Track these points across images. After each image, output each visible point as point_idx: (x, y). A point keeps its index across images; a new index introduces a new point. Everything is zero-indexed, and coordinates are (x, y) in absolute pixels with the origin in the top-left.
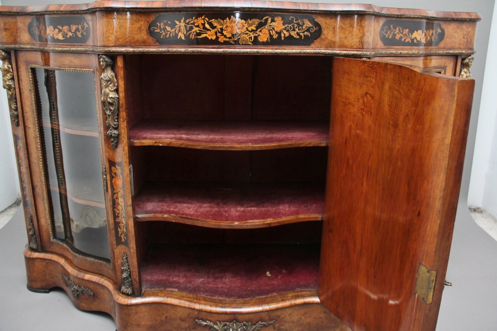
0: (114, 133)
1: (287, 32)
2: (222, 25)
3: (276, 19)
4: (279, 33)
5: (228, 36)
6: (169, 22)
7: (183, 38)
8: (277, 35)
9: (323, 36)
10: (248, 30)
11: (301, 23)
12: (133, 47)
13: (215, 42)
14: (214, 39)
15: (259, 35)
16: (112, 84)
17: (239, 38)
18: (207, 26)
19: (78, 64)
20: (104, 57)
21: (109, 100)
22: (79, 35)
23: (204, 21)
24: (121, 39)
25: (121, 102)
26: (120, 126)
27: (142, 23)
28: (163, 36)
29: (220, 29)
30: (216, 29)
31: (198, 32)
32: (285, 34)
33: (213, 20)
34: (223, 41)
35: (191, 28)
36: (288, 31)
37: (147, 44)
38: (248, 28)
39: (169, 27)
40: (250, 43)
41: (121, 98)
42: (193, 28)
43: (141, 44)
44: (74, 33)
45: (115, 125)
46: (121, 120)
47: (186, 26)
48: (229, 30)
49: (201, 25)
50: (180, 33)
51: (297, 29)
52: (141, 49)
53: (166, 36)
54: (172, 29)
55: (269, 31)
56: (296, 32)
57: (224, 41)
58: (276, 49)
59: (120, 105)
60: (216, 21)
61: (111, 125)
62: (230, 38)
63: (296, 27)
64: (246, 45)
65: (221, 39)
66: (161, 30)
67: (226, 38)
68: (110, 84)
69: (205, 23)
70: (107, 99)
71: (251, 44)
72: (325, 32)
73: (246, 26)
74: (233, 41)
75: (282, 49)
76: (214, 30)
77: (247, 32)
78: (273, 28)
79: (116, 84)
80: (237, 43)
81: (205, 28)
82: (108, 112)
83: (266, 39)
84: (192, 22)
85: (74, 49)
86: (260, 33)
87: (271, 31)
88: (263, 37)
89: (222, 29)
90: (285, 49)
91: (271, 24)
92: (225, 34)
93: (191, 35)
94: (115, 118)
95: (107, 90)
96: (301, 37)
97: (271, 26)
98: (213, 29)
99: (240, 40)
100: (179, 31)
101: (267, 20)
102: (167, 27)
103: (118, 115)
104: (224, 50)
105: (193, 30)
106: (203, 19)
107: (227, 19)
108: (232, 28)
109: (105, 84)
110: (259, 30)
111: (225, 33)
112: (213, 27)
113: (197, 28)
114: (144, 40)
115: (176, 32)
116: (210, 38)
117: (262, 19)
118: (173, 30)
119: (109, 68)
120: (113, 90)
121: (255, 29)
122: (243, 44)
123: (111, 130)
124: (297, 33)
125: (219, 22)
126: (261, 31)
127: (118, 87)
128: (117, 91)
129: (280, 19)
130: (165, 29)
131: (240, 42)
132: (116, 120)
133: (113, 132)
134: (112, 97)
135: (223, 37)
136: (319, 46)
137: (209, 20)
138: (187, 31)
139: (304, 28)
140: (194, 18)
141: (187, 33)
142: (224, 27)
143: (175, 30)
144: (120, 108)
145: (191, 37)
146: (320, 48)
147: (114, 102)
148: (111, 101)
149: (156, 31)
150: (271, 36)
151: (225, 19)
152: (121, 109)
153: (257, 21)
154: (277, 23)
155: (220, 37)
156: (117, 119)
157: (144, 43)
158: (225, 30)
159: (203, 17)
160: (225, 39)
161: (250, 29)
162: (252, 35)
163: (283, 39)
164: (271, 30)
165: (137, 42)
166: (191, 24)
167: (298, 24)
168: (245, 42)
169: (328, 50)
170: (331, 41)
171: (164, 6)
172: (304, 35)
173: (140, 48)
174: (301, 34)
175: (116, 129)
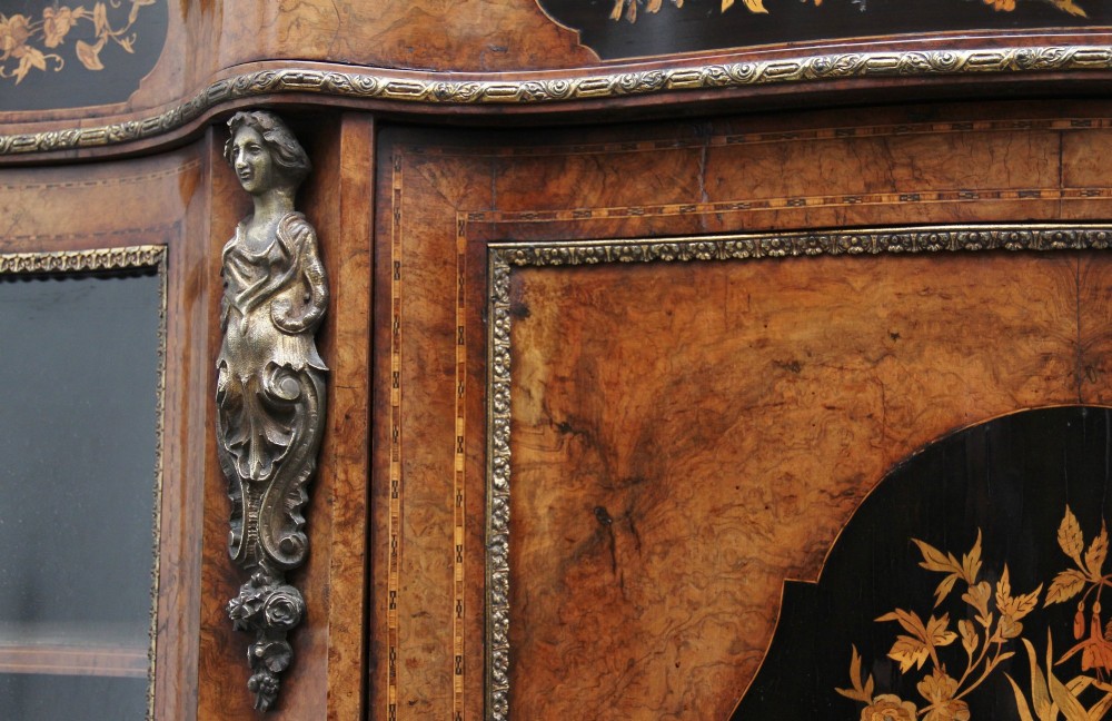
0: (281, 605)
12: (437, 72)
16: (297, 288)
19: (66, 227)
20: (264, 119)
21: (267, 381)
22: (91, 58)
24: (372, 20)
25: (341, 399)
26: (318, 559)
41: (340, 378)
44: (59, 49)
45: (287, 549)
46: (336, 512)
52: (486, 86)
59: (337, 416)
61: (260, 551)
68: (281, 288)
70: (255, 377)
79: (320, 290)
82: (254, 463)
85: (52, 137)
94: (293, 503)
95: (261, 325)
103: (312, 486)
109: (248, 286)
114: (507, 36)
119: (280, 197)
120: (298, 322)
123: (257, 585)
127: (328, 305)
128: (319, 332)
132: (299, 520)
133: (272, 599)
134: (288, 367)
144: (333, 440)
147: (301, 399)
148: (279, 393)
152: (336, 446)
156: (305, 510)
175: (291, 576)
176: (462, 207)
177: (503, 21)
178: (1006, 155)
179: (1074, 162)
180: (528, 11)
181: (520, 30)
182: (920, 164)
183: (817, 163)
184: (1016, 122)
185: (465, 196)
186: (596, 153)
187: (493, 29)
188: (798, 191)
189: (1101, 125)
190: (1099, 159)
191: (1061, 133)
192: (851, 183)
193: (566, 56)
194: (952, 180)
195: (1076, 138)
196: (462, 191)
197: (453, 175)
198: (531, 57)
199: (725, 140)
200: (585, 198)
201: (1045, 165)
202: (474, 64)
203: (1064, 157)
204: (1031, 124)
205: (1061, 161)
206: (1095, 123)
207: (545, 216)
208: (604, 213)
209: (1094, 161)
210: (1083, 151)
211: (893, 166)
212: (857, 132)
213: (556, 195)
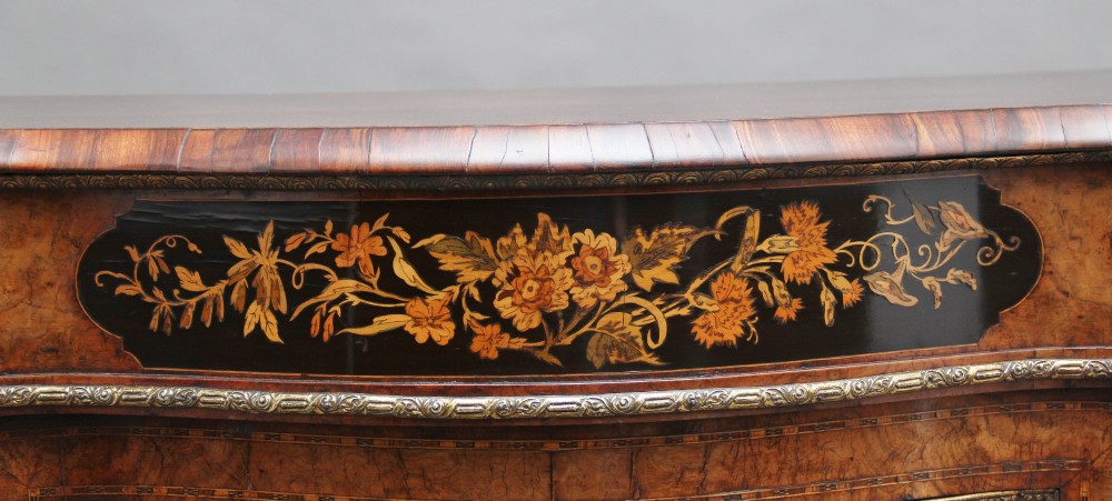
1: (850, 279)
2: (488, 263)
3: (787, 215)
4: (807, 293)
5: (522, 327)
6: (193, 247)
7: (273, 335)
8: (797, 304)
9: (1047, 285)
10: (633, 287)
11: (923, 225)
13: (454, 361)
14: (444, 342)
15: (697, 312)
17: (589, 334)
18: (404, 271)
23: (387, 244)
27: (42, 247)
28: (162, 321)
29: (479, 284)
30: (456, 289)
31: (356, 301)
32: (838, 294)
33: (438, 237)
34: (493, 355)
35: (317, 283)
36: (854, 274)
37: (74, 360)
38: (637, 279)
39: (192, 269)
40: (646, 358)
42: (327, 283)
43: (40, 359)
47: (284, 272)
48: (529, 290)
49: (368, 267)
50: (254, 307)
51: (905, 261)
53: (176, 322)
54: (209, 280)
55: (752, 283)
56: (898, 277)
57: (504, 353)
58: (794, 379)
60: (455, 242)
62: (532, 335)
63: (901, 251)
64: (624, 368)
65: (488, 342)
66: (148, 284)
67: (515, 333)
69: (391, 254)
71: (654, 361)
72: (1059, 260)
73: (623, 263)
74: (555, 351)
75: (828, 377)
76: (441, 295)
77: (631, 299)
78: (776, 269)
80: (574, 362)
81: (390, 281)
83: (740, 331)
84: (320, 248)
86: (702, 298)
87: (763, 286)
88: (723, 320)
89: (487, 288)
90: (842, 376)
91: (764, 247)
92: (505, 314)
93: (316, 318)
96: (926, 296)
97: (762, 254)
98: (439, 287)
99: (593, 342)
100: (251, 295)
101: (737, 225)
102: (181, 271)
104: (503, 401)
105: (329, 294)
106: (383, 234)
107: (518, 230)
108: (544, 278)
110: (698, 283)
111: (504, 306)
112: (438, 277)
113: (349, 285)
114: (58, 337)
115: (234, 297)
116: (421, 338)
117: (712, 225)
118: (218, 289)
121: (672, 278)
122: (608, 367)
124: (906, 275)
125: (469, 250)
126: (705, 289)
129: (812, 212)
130: (169, 283)
131: (591, 353)
135: (496, 328)
136: (1029, 339)
137: (414, 240)
138: (294, 298)
139: (941, 248)
140: (329, 226)
141: (291, 309)
142: (501, 274)
143: (229, 290)
145: (315, 331)
146: (1031, 347)
149: (121, 289)
150: (764, 311)
151: (505, 234)
153: (687, 237)
154: (794, 237)
155: (478, 329)
157: (56, 358)
158: (507, 294)
159: (379, 225)
160: (506, 342)
161: (645, 281)
162: (658, 313)
163: (829, 318)
164: (764, 277)
165: (13, 350)
166: (315, 258)
167: (911, 232)
168: (622, 352)
169: (1077, 354)
170: (1096, 308)
171: (159, 161)
172: (944, 285)
173: (33, 382)
174: (927, 282)
176: (33, 484)
177: (53, 324)
178: (504, 472)
179: (563, 479)
180: (75, 315)
181: (69, 332)
182: (430, 475)
183: (342, 467)
184: (512, 442)
185: (36, 474)
186: (154, 435)
187: (43, 332)
188: (328, 490)
189: (586, 446)
190: (585, 477)
191: (552, 454)
192: (372, 488)
193: (112, 360)
194: (458, 492)
195: (565, 458)
196: (32, 470)
197: (22, 456)
198: (81, 359)
199: (262, 436)
200: (146, 476)
201: (538, 482)
202: (28, 365)
203: (554, 475)
204: (525, 445)
205: (551, 478)
206: (581, 444)
207: (112, 490)
208: (164, 490)
209: (581, 479)
210: (571, 469)
211: (407, 476)
212: (375, 442)
213: (120, 471)
